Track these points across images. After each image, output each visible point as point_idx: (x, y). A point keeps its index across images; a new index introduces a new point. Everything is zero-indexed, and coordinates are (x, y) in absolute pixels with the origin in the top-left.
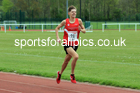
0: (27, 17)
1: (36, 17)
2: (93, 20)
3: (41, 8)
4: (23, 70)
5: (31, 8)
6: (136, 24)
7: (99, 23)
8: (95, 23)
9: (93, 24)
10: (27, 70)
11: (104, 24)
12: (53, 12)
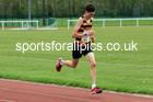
6: (104, 20)
8: (60, 20)
12: (14, 8)
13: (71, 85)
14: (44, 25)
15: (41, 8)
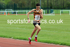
0: (18, 7)
1: (23, 7)
2: (55, 9)
3: (26, 2)
4: (16, 37)
5: (20, 2)
7: (58, 10)
9: (55, 11)
10: (19, 37)
11: (61, 11)
12: (33, 4)
13: (62, 44)
14: (48, 13)
15: (46, 4)
